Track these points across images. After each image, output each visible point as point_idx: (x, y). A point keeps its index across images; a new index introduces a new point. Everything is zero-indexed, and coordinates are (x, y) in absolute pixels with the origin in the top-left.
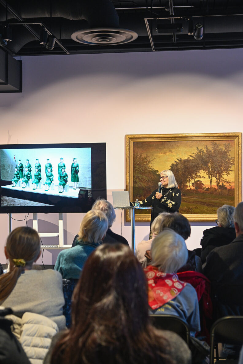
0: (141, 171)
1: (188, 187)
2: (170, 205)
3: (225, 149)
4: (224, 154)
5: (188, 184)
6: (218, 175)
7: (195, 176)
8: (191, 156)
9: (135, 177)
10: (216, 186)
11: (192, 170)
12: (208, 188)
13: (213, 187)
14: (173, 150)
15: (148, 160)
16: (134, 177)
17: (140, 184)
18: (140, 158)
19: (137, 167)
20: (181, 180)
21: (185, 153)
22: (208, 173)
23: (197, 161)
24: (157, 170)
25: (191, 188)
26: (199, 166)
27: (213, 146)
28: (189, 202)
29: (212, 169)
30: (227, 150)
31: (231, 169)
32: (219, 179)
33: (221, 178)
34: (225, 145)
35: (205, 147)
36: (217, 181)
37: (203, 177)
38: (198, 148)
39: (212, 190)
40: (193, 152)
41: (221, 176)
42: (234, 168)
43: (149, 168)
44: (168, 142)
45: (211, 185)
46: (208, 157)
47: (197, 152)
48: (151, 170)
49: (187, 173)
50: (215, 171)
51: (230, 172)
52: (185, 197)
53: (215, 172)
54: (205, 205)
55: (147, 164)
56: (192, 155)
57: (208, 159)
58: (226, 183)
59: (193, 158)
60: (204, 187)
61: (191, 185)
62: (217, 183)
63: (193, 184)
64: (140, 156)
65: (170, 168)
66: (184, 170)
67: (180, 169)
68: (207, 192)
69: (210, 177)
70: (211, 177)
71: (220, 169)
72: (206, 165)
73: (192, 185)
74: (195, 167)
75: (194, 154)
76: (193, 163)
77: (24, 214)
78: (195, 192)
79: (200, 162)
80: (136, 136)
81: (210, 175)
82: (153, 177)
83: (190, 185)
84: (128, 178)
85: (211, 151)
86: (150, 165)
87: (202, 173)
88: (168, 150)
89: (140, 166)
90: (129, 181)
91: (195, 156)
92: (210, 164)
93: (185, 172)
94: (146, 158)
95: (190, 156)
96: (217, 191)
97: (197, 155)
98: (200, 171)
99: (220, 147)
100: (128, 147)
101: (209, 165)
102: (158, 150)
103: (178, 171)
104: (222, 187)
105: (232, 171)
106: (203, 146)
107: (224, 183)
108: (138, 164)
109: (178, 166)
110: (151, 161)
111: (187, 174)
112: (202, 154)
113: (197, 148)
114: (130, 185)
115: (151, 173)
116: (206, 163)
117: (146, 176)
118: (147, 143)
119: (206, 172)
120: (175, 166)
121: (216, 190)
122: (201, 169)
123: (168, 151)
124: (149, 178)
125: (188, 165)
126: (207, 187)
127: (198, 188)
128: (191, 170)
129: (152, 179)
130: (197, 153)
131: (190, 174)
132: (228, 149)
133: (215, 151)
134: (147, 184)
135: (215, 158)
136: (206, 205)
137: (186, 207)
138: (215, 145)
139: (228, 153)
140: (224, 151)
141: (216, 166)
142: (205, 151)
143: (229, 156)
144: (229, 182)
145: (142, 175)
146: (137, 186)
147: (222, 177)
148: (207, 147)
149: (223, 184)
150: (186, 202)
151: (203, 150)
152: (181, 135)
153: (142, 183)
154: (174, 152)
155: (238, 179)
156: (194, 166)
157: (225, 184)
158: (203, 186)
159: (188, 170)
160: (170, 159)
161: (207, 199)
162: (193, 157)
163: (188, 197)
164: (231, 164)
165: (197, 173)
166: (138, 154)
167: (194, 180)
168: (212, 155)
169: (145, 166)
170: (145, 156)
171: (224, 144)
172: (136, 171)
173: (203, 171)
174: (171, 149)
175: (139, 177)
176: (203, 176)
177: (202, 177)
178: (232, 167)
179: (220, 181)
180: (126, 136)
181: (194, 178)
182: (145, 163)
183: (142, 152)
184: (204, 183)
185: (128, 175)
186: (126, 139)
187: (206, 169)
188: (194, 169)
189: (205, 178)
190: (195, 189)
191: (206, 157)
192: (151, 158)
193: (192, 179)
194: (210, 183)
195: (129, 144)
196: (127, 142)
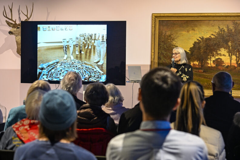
0: (166, 48)
1: (209, 64)
2: (185, 79)
5: (209, 62)
6: (237, 53)
7: (216, 54)
8: (212, 35)
9: (160, 54)
10: (235, 64)
11: (213, 48)
12: (228, 66)
13: (233, 65)
14: (196, 29)
15: (172, 38)
16: (158, 53)
17: (164, 60)
18: (165, 36)
19: (162, 43)
20: (203, 57)
21: (207, 32)
22: (229, 52)
23: (218, 40)
25: (212, 65)
26: (220, 45)
27: (234, 26)
28: (209, 79)
29: (232, 48)
32: (239, 57)
35: (227, 26)
36: (237, 59)
37: (224, 55)
38: (220, 27)
39: (231, 67)
40: (214, 31)
43: (173, 45)
44: (191, 21)
45: (231, 63)
46: (229, 36)
47: (219, 31)
49: (208, 50)
50: (235, 50)
52: (206, 73)
55: (171, 42)
56: (214, 34)
57: (228, 37)
59: (214, 37)
60: (224, 64)
61: (212, 62)
62: (237, 61)
63: (214, 61)
64: (165, 34)
65: (192, 46)
66: (205, 48)
67: (202, 47)
68: (227, 69)
69: (230, 55)
70: (232, 55)
71: (239, 48)
72: (227, 44)
74: (217, 45)
75: (215, 33)
76: (215, 42)
77: (55, 84)
78: (215, 69)
79: (221, 40)
80: (162, 15)
81: (230, 54)
83: (211, 63)
84: (153, 54)
85: (232, 30)
86: (174, 42)
87: (223, 51)
88: (191, 29)
89: (165, 43)
90: (154, 58)
91: (217, 35)
92: (231, 42)
93: (206, 49)
94: (170, 36)
96: (236, 69)
97: (219, 34)
98: (221, 49)
100: (153, 25)
101: (230, 44)
103: (200, 49)
106: (224, 25)
108: (163, 42)
109: (200, 44)
110: (175, 38)
111: (209, 52)
113: (218, 27)
114: (155, 61)
116: (227, 42)
117: (170, 53)
118: (172, 22)
119: (227, 50)
120: (197, 44)
121: (235, 68)
122: (222, 48)
123: (191, 30)
125: (209, 43)
126: (227, 65)
127: (218, 66)
128: (212, 48)
130: (219, 32)
131: (211, 52)
133: (235, 30)
135: (236, 37)
137: (206, 84)
138: (235, 24)
141: (236, 45)
142: (226, 30)
145: (166, 52)
146: (161, 62)
148: (228, 26)
150: (207, 78)
151: (224, 29)
152: (203, 15)
153: (165, 59)
154: (197, 30)
156: (215, 44)
158: (223, 64)
159: (209, 48)
160: (193, 37)
162: (214, 36)
163: (209, 74)
165: (218, 51)
166: (163, 32)
167: (215, 57)
168: (232, 34)
169: (169, 43)
170: (170, 34)
172: (161, 48)
173: (224, 50)
174: (194, 28)
175: (163, 53)
176: (223, 54)
177: (222, 55)
179: (239, 59)
180: (153, 14)
182: (169, 41)
183: (167, 30)
184: (224, 61)
185: (153, 51)
186: (152, 17)
187: (227, 47)
188: (215, 47)
189: (225, 56)
190: (216, 67)
191: (227, 36)
192: (175, 36)
193: (213, 57)
194: (230, 61)
195: (155, 22)
196: (153, 20)
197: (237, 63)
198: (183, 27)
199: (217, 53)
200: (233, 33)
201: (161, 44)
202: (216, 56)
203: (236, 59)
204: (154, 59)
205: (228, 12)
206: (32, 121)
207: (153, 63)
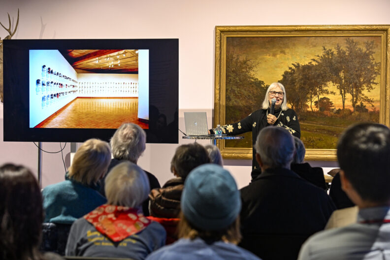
0: (238, 81)
1: (308, 107)
3: (366, 50)
4: (364, 58)
5: (309, 104)
6: (354, 90)
7: (319, 91)
8: (314, 60)
9: (229, 91)
10: (351, 107)
11: (315, 81)
12: (339, 110)
13: (347, 108)
14: (287, 51)
15: (248, 65)
16: (227, 90)
17: (236, 101)
18: (236, 62)
19: (233, 75)
20: (299, 96)
21: (305, 55)
22: (340, 87)
23: (323, 68)
24: (262, 80)
25: (313, 109)
26: (325, 76)
27: (348, 46)
28: (309, 131)
29: (346, 81)
30: (370, 52)
31: (375, 81)
32: (356, 96)
33: (360, 95)
34: (367, 43)
35: (336, 46)
36: (353, 100)
37: (332, 93)
38: (326, 48)
39: (345, 113)
40: (317, 55)
41: (358, 92)
42: (379, 79)
43: (250, 78)
44: (279, 38)
45: (344, 105)
46: (340, 62)
47: (324, 54)
48: (253, 80)
49: (306, 85)
50: (350, 84)
51: (373, 86)
52: (303, 122)
53: (351, 86)
54: (333, 135)
55: (247, 71)
56: (316, 58)
57: (339, 64)
58: (367, 102)
59: (317, 64)
60: (333, 108)
61: (313, 104)
62: (353, 102)
63: (316, 102)
64: (237, 59)
65: (281, 78)
66: (302, 82)
67: (297, 80)
68: (338, 116)
69: (343, 92)
70: (345, 93)
71: (357, 81)
72: (337, 74)
73: (315, 105)
74: (321, 77)
75: (318, 58)
76: (317, 71)
77: (59, 143)
78: (318, 115)
79: (328, 69)
80: (232, 29)
81: (343, 90)
82: (255, 91)
83: (311, 105)
84: (217, 92)
85: (345, 53)
86: (252, 73)
87: (331, 87)
88: (280, 50)
89: (237, 74)
90: (220, 98)
91: (321, 60)
92: (344, 72)
93: (304, 84)
94: (245, 62)
95: (312, 60)
96: (353, 114)
97: (324, 59)
98: (328, 83)
99: (358, 46)
100: (218, 45)
101: (342, 74)
102: (265, 50)
103: (294, 83)
104: (361, 109)
105: (376, 84)
106: (333, 44)
107: (363, 102)
108: (233, 72)
109: (294, 75)
110: (253, 66)
111: (308, 87)
112: (330, 58)
113: (323, 48)
114: (221, 103)
115: (253, 85)
116: (337, 71)
117: (245, 90)
118: (248, 39)
119: (337, 85)
120: (290, 76)
121: (351, 113)
122: (329, 81)
123: (279, 52)
124: (250, 93)
125: (309, 73)
126: (337, 109)
127: (324, 110)
128: (313, 81)
129: (253, 94)
130: (324, 56)
131: (311, 88)
132: (370, 50)
133: (350, 53)
134: (247, 102)
135: (351, 63)
136: (335, 135)
137: (304, 139)
138: (350, 43)
139: (371, 57)
140: (365, 53)
141: (352, 77)
142: (335, 53)
143: (372, 61)
144: (372, 101)
145: (240, 88)
146: (231, 104)
147: (360, 92)
148: (338, 46)
149: (362, 104)
150: (306, 130)
151: (332, 51)
152: (299, 28)
153: (238, 100)
154: (288, 53)
155: (386, 96)
156: (318, 76)
157: (365, 103)
158: (331, 107)
159: (309, 82)
160: (282, 64)
161: (337, 127)
162: (317, 62)
163: (308, 123)
164: (375, 73)
165: (323, 86)
166: (234, 56)
167: (318, 97)
168: (346, 59)
169: (244, 74)
170: (245, 59)
171: (364, 43)
172: (230, 81)
173: (332, 84)
174: (284, 49)
175: (234, 91)
176: (332, 90)
177: (330, 92)
178: (376, 78)
179: (357, 99)
180: (216, 27)
181: (318, 93)
182: (243, 70)
183: (240, 54)
184: (333, 102)
185: (218, 87)
186: (216, 33)
187: (337, 81)
188: (318, 80)
189: (334, 94)
190: (320, 112)
191: (337, 62)
192: (254, 62)
193: (315, 95)
194: (342, 103)
195: (221, 40)
196: (217, 37)
197: (354, 105)
198: (267, 48)
199: (321, 90)
200: (347, 57)
201: (231, 76)
202: (319, 94)
203: (352, 98)
204: (220, 100)
205: (339, 24)
206: (119, 208)
207: (218, 107)
